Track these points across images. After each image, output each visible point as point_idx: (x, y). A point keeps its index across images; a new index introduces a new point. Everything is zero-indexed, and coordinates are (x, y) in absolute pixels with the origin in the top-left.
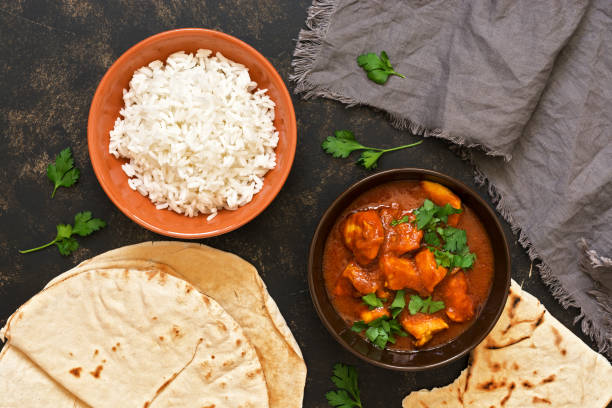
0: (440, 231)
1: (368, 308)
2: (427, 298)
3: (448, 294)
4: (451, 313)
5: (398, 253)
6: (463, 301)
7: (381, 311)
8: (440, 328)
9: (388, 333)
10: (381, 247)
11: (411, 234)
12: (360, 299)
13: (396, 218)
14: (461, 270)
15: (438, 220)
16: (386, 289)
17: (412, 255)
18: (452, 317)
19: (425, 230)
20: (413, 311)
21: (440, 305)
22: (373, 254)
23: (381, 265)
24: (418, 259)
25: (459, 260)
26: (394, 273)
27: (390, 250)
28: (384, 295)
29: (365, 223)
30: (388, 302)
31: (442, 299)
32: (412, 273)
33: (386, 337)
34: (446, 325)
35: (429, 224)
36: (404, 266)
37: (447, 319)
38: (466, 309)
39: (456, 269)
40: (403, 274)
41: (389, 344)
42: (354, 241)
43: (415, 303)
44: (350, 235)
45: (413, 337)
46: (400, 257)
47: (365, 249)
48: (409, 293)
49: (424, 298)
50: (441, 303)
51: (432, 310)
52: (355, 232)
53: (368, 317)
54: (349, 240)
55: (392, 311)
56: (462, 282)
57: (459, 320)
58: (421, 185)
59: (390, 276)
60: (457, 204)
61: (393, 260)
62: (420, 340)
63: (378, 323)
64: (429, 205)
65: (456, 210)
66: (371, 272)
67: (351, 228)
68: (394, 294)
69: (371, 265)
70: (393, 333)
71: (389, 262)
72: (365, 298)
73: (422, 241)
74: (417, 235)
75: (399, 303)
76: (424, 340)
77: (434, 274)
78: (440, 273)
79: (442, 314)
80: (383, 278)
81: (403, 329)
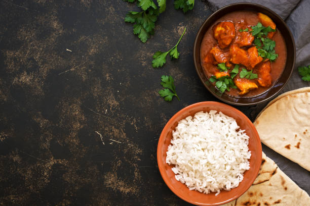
0: (263, 39)
1: (220, 70)
2: (250, 70)
3: (261, 71)
4: (260, 81)
5: (241, 46)
6: (267, 76)
7: (226, 74)
8: (254, 87)
9: (227, 85)
10: (233, 40)
11: (249, 37)
12: (217, 65)
13: (242, 29)
14: (269, 61)
15: (262, 34)
16: (231, 63)
17: (247, 48)
18: (261, 83)
19: (255, 37)
20: (242, 77)
21: (255, 76)
22: (228, 43)
23: (231, 50)
24: (249, 50)
25: (269, 55)
26: (236, 55)
27: (236, 43)
28: (229, 65)
29: (227, 26)
30: (230, 70)
31: (257, 73)
32: (245, 56)
33: (226, 87)
34: (257, 86)
35: (258, 34)
36: (242, 52)
37: (257, 83)
38: (268, 81)
39: (267, 60)
40: (241, 56)
41: (226, 90)
42: (220, 36)
43: (244, 72)
44: (218, 32)
45: (239, 90)
46: (241, 48)
47: (225, 39)
48: (241, 66)
49: (248, 71)
50: (256, 75)
51: (251, 78)
52: (221, 31)
53: (219, 75)
54: (217, 35)
55: (231, 74)
56: (268, 67)
57: (263, 85)
58: (258, 15)
59: (234, 56)
60: (274, 27)
61: (237, 48)
62: (242, 91)
63: (223, 79)
64: (260, 25)
65: (273, 30)
66: (225, 52)
67: (219, 29)
68: (234, 65)
69: (226, 49)
70: (229, 86)
71: (234, 49)
72: (219, 65)
73: (253, 42)
74: (251, 38)
75: (235, 71)
76: (244, 92)
77: (256, 59)
78: (259, 60)
79: (255, 81)
80: (231, 56)
81: (235, 85)
